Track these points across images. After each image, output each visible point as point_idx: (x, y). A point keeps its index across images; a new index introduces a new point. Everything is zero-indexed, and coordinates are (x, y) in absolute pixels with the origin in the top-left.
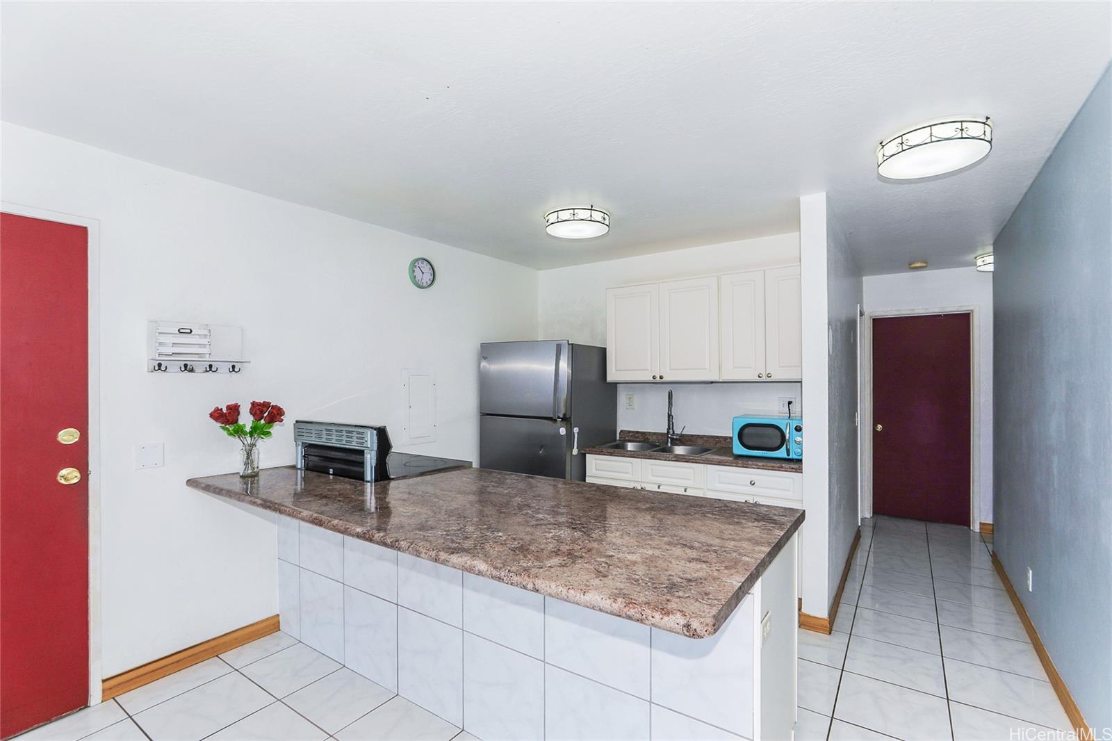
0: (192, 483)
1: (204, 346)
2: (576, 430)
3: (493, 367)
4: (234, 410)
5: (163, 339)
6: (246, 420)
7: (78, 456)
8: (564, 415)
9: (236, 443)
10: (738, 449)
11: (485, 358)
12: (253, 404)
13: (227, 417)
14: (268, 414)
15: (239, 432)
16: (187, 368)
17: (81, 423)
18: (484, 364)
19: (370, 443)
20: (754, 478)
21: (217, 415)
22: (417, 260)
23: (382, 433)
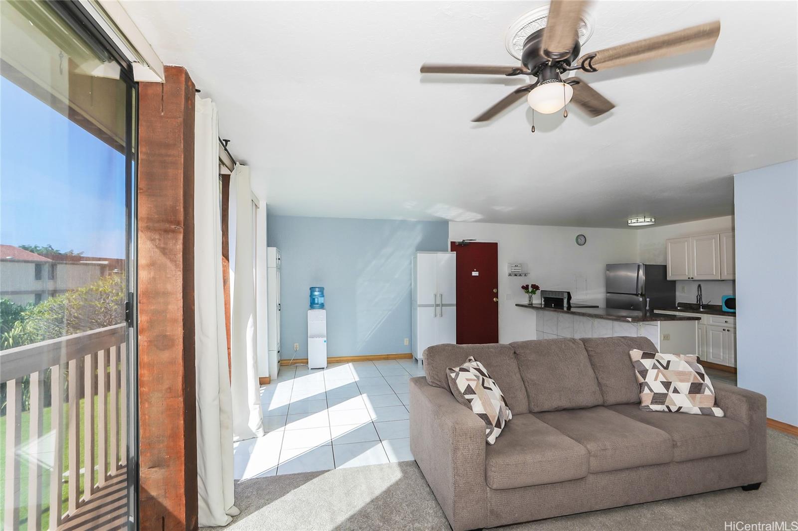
0: (516, 305)
1: (520, 269)
2: (648, 300)
3: (612, 274)
4: (527, 286)
5: (512, 268)
6: (530, 289)
7: (496, 295)
8: (642, 293)
9: (527, 295)
10: (725, 309)
11: (608, 270)
12: (532, 285)
13: (525, 288)
14: (536, 288)
15: (528, 292)
16: (516, 275)
17: (497, 288)
18: (607, 272)
19: (566, 295)
20: (727, 320)
21: (523, 287)
22: (578, 236)
23: (569, 294)
